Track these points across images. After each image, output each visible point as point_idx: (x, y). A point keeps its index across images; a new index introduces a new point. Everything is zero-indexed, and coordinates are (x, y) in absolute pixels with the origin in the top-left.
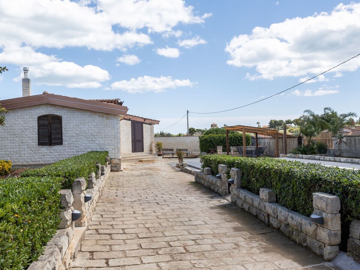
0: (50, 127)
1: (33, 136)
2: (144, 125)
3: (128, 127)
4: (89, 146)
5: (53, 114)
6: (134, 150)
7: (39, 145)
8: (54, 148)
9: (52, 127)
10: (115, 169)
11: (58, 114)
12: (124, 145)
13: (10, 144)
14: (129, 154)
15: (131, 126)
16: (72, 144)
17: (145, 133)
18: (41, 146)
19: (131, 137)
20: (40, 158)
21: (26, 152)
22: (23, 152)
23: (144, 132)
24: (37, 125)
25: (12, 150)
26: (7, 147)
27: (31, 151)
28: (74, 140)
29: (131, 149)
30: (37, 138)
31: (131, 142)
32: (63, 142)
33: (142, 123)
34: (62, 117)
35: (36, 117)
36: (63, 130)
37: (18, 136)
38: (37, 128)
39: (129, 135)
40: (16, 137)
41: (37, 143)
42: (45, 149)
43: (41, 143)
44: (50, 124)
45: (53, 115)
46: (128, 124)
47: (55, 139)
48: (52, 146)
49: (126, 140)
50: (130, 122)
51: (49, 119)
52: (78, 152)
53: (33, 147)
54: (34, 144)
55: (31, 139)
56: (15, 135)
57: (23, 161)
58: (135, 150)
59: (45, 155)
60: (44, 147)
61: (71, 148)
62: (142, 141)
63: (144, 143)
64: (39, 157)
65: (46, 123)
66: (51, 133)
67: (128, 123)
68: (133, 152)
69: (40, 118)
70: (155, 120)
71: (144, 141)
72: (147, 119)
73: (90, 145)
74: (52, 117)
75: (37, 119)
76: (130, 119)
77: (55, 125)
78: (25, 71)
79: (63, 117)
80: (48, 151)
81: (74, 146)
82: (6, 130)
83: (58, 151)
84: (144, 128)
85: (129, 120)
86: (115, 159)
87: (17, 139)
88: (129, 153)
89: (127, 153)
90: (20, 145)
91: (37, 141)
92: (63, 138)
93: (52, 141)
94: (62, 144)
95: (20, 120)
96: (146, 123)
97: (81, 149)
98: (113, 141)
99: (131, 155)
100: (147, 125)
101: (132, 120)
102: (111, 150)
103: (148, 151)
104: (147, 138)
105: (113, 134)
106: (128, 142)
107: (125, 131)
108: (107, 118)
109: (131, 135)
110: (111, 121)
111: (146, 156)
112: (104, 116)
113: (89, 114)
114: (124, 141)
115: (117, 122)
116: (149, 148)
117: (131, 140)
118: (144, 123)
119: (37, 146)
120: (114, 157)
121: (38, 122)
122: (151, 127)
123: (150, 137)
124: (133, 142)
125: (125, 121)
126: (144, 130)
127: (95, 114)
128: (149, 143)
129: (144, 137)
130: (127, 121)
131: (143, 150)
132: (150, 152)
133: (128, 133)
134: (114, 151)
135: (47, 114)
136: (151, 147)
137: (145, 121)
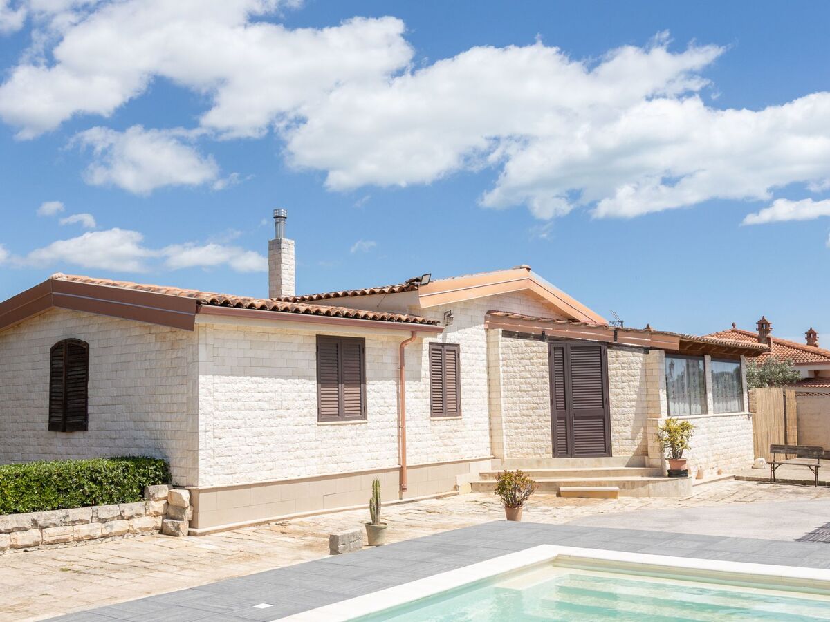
0: (66, 377)
1: (43, 403)
2: (611, 353)
3: (532, 364)
5: (73, 337)
6: (561, 449)
7: (50, 429)
8: (73, 441)
9: (69, 378)
10: (170, 525)
11: (82, 338)
12: (518, 428)
13: (11, 425)
14: (539, 462)
15: (547, 361)
16: (104, 429)
17: (620, 384)
18: (53, 433)
19: (548, 399)
21: (32, 448)
22: (25, 449)
23: (611, 379)
24: (50, 371)
25: (13, 440)
26: (7, 432)
27: (39, 445)
28: (107, 416)
29: (550, 443)
30: (48, 410)
31: (549, 418)
32: (89, 423)
33: (600, 349)
34: (88, 345)
35: (49, 349)
36: (90, 385)
37: (22, 402)
38: (49, 379)
39: (541, 393)
40: (20, 406)
41: (47, 425)
42: (59, 440)
43: (53, 427)
44: (67, 367)
45: (73, 340)
46: (532, 355)
47: (74, 412)
48: (70, 435)
49: (525, 412)
50: (546, 344)
51: (64, 353)
53: (42, 436)
54: (43, 425)
55: (40, 411)
56: (19, 399)
58: (565, 445)
61: (101, 441)
62: (601, 416)
63: (613, 423)
65: (61, 364)
66: (66, 396)
67: (534, 349)
68: (556, 453)
69: (56, 350)
70: (662, 333)
71: (613, 416)
72: (626, 330)
73: (136, 433)
74: (70, 346)
75: (49, 355)
76: (543, 333)
77: (76, 369)
78: (278, 220)
79: (90, 347)
80: (63, 449)
81: (107, 437)
84: (610, 367)
85: (542, 337)
86: (182, 487)
87: (21, 411)
88: (538, 457)
89: (531, 457)
90: (24, 428)
91: (47, 418)
92: (90, 409)
93: (68, 418)
94: (87, 429)
95: (26, 358)
96: (621, 347)
98: (185, 423)
99: (549, 466)
100: (630, 354)
101: (551, 339)
102: (179, 454)
103: (631, 454)
104: (626, 404)
105: (185, 400)
106: (534, 417)
107: (522, 378)
108: (173, 343)
109: (547, 393)
110: (180, 354)
111: (617, 473)
112: (165, 338)
113: (137, 332)
114: (517, 416)
115: (193, 354)
116: (638, 441)
117: (548, 411)
118: (610, 345)
119: (46, 432)
120: (182, 482)
121: (52, 364)
122: (649, 361)
123: (644, 398)
124: (559, 418)
125: (521, 342)
126: (610, 373)
127: (147, 331)
128: (640, 423)
129: (611, 398)
130: (528, 341)
131: (607, 451)
132: (640, 458)
133: (534, 387)
134: (184, 461)
135: (66, 338)
136: (645, 438)
137: (615, 338)
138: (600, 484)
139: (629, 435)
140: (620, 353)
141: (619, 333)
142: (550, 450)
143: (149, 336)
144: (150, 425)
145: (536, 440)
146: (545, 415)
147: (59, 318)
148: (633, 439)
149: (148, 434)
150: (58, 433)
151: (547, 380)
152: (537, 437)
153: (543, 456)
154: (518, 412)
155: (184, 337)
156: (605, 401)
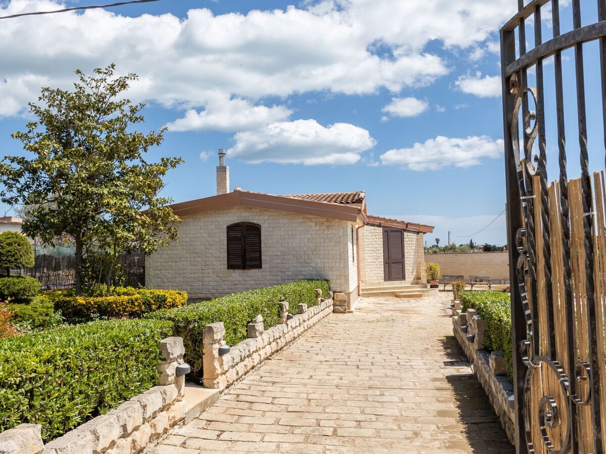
0: (244, 242)
1: (221, 255)
2: (405, 234)
3: (376, 238)
4: (301, 271)
5: (248, 221)
6: (387, 277)
7: (228, 268)
8: (249, 274)
9: (247, 242)
10: (340, 309)
11: (256, 222)
12: (371, 268)
13: (190, 267)
14: (379, 283)
15: (382, 237)
16: (276, 267)
17: (408, 248)
18: (231, 271)
19: (382, 254)
20: (230, 289)
21: (211, 279)
22: (206, 279)
23: (405, 246)
24: (226, 238)
25: (193, 275)
26: (186, 271)
27: (218, 277)
28: (279, 261)
29: (383, 275)
30: (226, 259)
31: (383, 263)
32: (263, 265)
33: (401, 232)
34: (260, 226)
35: (225, 227)
36: (262, 245)
37: (201, 255)
38: (226, 243)
39: (380, 252)
40: (199, 257)
41: (226, 266)
42: (237, 274)
43: (231, 266)
44: (244, 236)
45: (249, 223)
46: (376, 234)
47: (252, 260)
48: (247, 271)
49: (374, 260)
50: (381, 229)
51: (242, 229)
52: (284, 280)
53: (221, 272)
54: (222, 267)
55: (218, 259)
56: (197, 253)
57: (207, 293)
58: (389, 277)
59: (237, 285)
60: (236, 271)
61: (274, 273)
62: (401, 262)
63: (406, 265)
64: (229, 287)
65: (239, 235)
66: (245, 251)
67: (377, 231)
68: (385, 280)
69: (230, 228)
70: (425, 226)
71: (406, 262)
72: (411, 224)
73: (302, 269)
74: (247, 226)
75: (226, 230)
76: (380, 224)
77: (251, 238)
78: (221, 155)
79: (262, 227)
80: (241, 279)
81: (279, 271)
82: (185, 247)
83: (255, 278)
84: (405, 240)
85: (379, 226)
86: (340, 292)
87: (199, 260)
88: (379, 281)
89: (376, 281)
90: (203, 268)
91: (226, 262)
92: (263, 258)
93: (247, 262)
94: (261, 268)
95: (203, 231)
96: (409, 231)
97: (288, 275)
98: (338, 264)
99: (383, 285)
100: (412, 234)
101: (383, 227)
102: (334, 277)
103: (412, 279)
104: (411, 256)
105: (338, 253)
106: (377, 263)
107: (372, 244)
108: (328, 227)
109: (382, 251)
110: (334, 232)
111: (408, 287)
112: (323, 224)
113: (301, 220)
114: (370, 262)
115: (344, 232)
116: (415, 273)
117: (382, 260)
118: (405, 230)
119: (226, 270)
120: (338, 290)
121: (228, 235)
122: (419, 237)
123: (416, 254)
124: (386, 263)
125: (372, 228)
126: (405, 243)
127: (309, 220)
128: (415, 265)
129: (405, 254)
130: (375, 228)
131: (403, 278)
132: (416, 281)
133: (378, 249)
134: (339, 281)
135: (240, 221)
136: (418, 272)
137: (407, 227)
138: (411, 292)
139: (411, 271)
140: (409, 234)
141: (409, 225)
142: (383, 277)
143: (310, 223)
144: (313, 265)
145: (378, 273)
146: (381, 262)
147: (233, 211)
148: (412, 273)
149: (311, 269)
150: (236, 270)
151: (382, 246)
152: (379, 272)
153: (381, 281)
154: (371, 260)
155: (337, 224)
156: (403, 256)
